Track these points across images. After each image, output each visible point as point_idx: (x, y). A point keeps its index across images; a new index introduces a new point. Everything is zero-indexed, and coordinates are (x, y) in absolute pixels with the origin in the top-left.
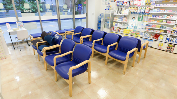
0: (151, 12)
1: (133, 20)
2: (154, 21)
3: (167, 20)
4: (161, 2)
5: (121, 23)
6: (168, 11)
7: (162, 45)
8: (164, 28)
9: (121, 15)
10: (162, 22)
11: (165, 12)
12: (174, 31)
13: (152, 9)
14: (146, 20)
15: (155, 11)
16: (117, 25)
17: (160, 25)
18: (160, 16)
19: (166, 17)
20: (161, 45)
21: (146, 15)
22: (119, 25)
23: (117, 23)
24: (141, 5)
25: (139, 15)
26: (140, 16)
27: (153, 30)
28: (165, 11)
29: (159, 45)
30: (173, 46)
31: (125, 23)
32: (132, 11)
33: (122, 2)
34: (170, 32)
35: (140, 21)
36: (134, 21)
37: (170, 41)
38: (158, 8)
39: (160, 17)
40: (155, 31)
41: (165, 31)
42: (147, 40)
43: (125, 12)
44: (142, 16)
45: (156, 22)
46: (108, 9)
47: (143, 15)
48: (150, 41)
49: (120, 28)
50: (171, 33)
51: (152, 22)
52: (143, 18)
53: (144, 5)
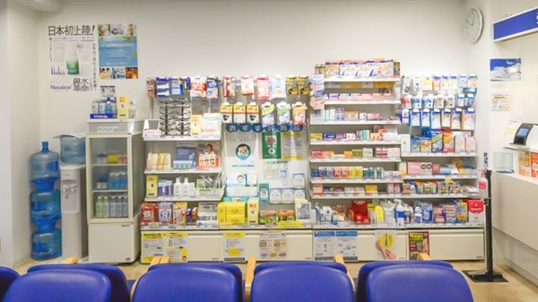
0: (314, 120)
1: (243, 158)
2: (332, 154)
3: (374, 147)
4: (338, 86)
5: (193, 178)
6: (370, 116)
7: (391, 243)
8: (375, 175)
9: (185, 138)
10: (361, 155)
11: (362, 120)
12: (406, 181)
13: (317, 112)
14: (294, 152)
15: (329, 118)
16: (169, 191)
17: (360, 169)
18: (351, 136)
19: (368, 138)
20: (386, 244)
21: (292, 133)
22: (185, 191)
23: (169, 183)
24: (274, 96)
25: (263, 135)
26: (271, 141)
27: (341, 187)
28: (362, 115)
29: (382, 245)
30: (424, 238)
31: (214, 176)
32: (240, 119)
33: (180, 82)
34: (398, 189)
35: (271, 157)
36: (247, 161)
37: (408, 219)
38: (336, 107)
39: (350, 139)
40: (349, 194)
41: (382, 188)
42: (333, 234)
43: (206, 126)
44: (275, 137)
45: (341, 158)
46: (110, 116)
47: (278, 135)
48: (345, 235)
49: (192, 204)
50: (402, 189)
51: (327, 160)
52: (283, 147)
53: (284, 95)
